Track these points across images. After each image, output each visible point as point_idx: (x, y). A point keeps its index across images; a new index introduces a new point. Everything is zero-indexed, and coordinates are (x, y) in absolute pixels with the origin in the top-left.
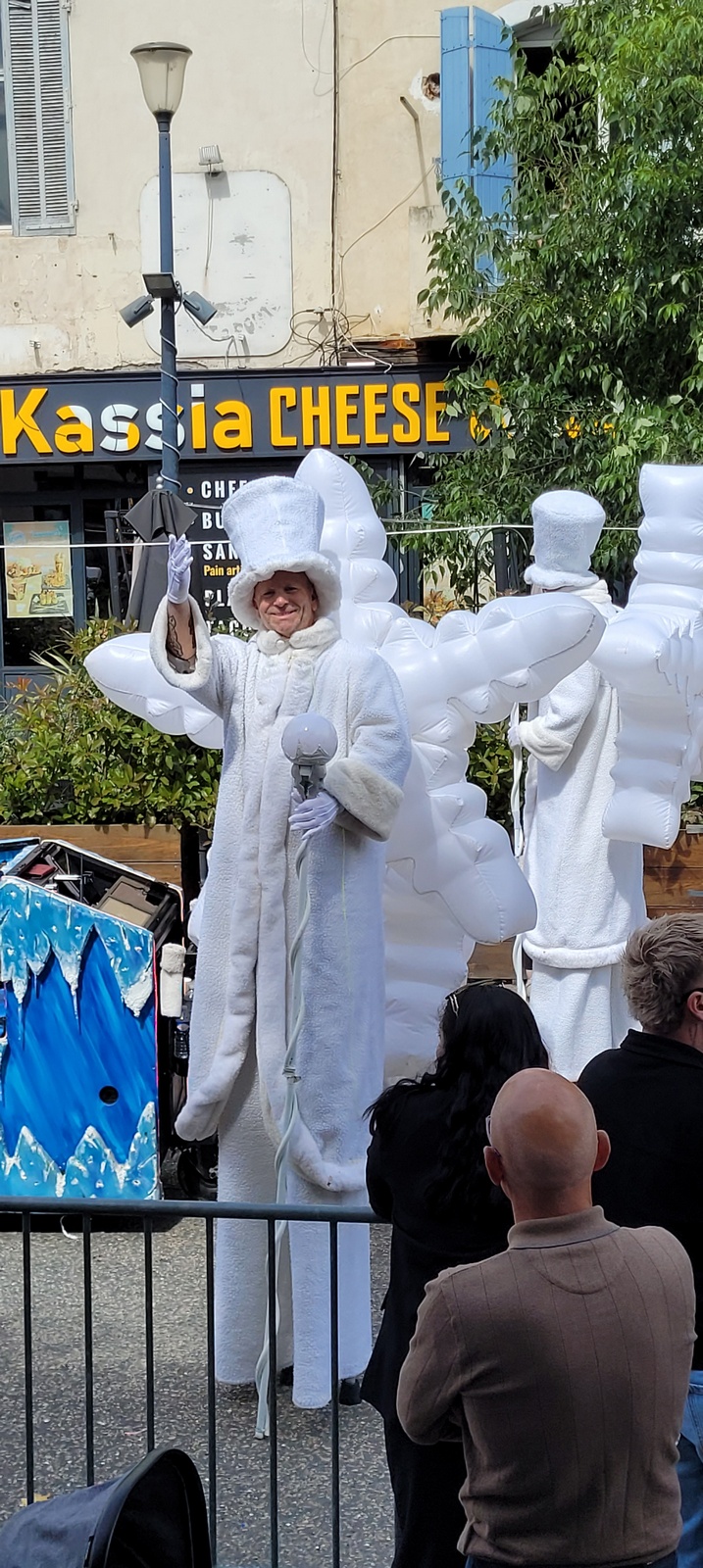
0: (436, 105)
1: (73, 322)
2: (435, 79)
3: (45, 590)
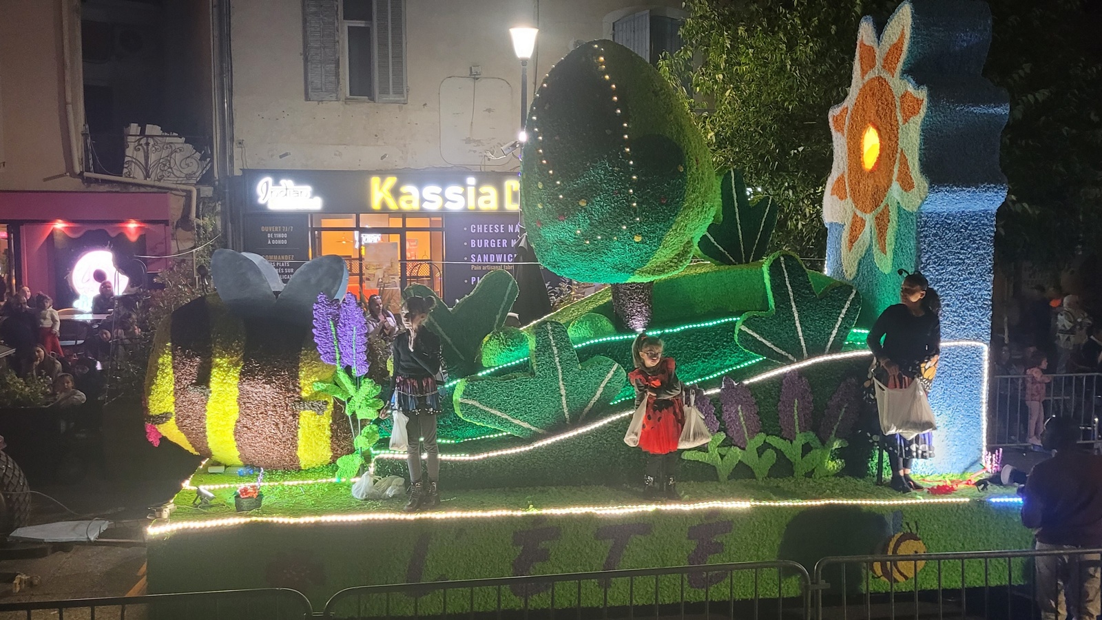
1: (405, 146)
3: (386, 276)
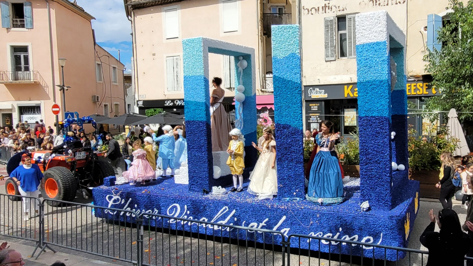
0: (426, 32)
2: (426, 27)
3: (351, 121)
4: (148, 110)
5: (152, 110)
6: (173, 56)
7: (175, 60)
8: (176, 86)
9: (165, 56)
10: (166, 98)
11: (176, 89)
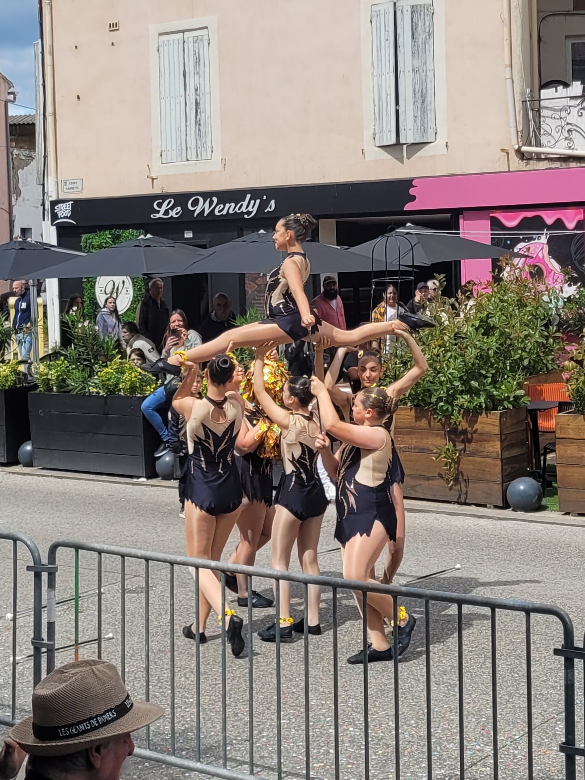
4: (91, 235)
5: (107, 235)
6: (183, 31)
7: (190, 46)
8: (192, 143)
9: (154, 29)
10: (157, 191)
11: (192, 154)
